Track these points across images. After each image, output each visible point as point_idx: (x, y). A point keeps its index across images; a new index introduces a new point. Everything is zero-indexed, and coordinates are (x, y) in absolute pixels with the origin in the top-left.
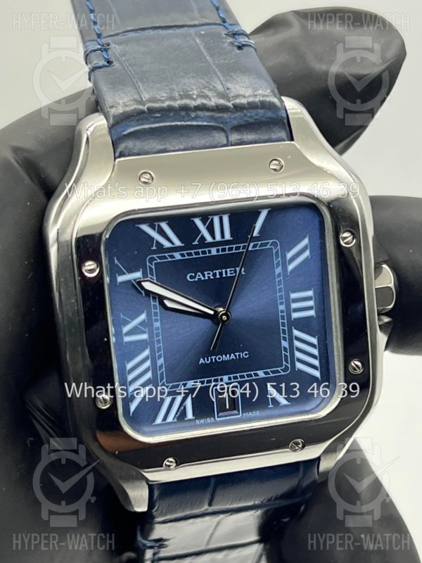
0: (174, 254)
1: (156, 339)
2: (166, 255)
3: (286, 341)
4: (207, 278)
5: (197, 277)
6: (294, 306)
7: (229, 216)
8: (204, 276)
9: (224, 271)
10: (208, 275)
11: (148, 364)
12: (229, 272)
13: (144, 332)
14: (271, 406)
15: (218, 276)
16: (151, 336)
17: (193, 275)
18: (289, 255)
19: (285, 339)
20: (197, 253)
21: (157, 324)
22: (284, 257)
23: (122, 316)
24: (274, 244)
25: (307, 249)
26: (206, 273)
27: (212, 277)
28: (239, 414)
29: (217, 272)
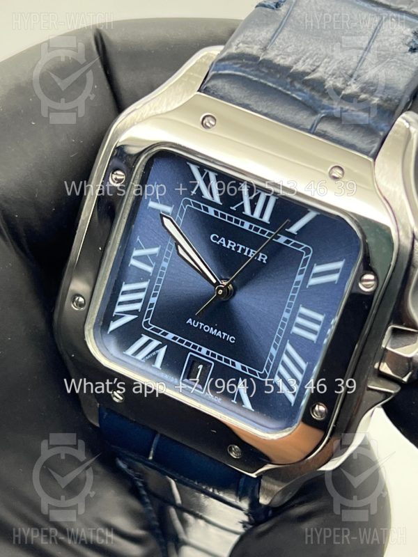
0: (209, 208)
1: (158, 277)
2: (202, 204)
3: (276, 349)
4: (228, 247)
5: (220, 241)
6: (299, 320)
7: (277, 200)
8: (227, 244)
9: (247, 249)
10: (231, 245)
11: (142, 295)
12: (251, 253)
13: (151, 266)
14: (234, 401)
15: (239, 251)
16: (155, 272)
17: (218, 237)
18: (317, 269)
19: (275, 347)
20: (230, 219)
21: (165, 264)
22: (311, 268)
23: (138, 239)
24: (307, 251)
25: (338, 272)
26: (230, 242)
27: (233, 249)
28: (202, 391)
29: (241, 246)
